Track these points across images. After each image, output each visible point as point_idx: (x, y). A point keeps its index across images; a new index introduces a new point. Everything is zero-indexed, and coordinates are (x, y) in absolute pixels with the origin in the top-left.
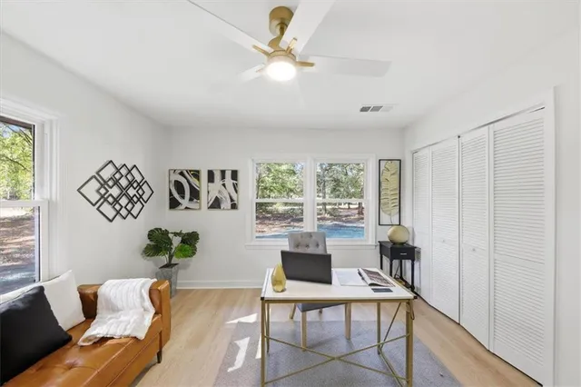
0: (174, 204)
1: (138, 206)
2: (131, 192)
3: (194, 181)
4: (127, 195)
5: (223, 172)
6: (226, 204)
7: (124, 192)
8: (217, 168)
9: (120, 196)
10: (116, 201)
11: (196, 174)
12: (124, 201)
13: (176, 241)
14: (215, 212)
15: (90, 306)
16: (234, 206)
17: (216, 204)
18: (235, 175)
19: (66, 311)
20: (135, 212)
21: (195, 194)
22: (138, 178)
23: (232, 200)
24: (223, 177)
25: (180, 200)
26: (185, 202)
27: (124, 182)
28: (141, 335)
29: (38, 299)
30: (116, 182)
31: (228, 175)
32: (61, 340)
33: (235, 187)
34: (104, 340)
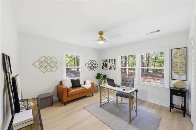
0: (103, 68)
1: (95, 68)
2: (94, 65)
3: (106, 62)
4: (93, 66)
5: (112, 60)
6: (113, 68)
7: (92, 65)
8: (111, 59)
9: (91, 66)
10: (91, 67)
11: (107, 61)
12: (92, 67)
13: (102, 76)
14: (110, 70)
15: (85, 83)
16: (114, 69)
17: (110, 68)
18: (115, 60)
19: (81, 82)
20: (94, 69)
21: (106, 66)
22: (95, 62)
23: (114, 67)
24: (112, 61)
25: (104, 67)
26: (104, 68)
27: (92, 63)
28: (88, 88)
29: (79, 80)
30: (91, 64)
31: (113, 60)
32: (80, 86)
33: (115, 63)
34: (84, 87)
